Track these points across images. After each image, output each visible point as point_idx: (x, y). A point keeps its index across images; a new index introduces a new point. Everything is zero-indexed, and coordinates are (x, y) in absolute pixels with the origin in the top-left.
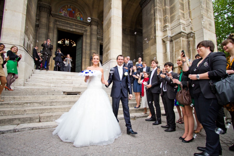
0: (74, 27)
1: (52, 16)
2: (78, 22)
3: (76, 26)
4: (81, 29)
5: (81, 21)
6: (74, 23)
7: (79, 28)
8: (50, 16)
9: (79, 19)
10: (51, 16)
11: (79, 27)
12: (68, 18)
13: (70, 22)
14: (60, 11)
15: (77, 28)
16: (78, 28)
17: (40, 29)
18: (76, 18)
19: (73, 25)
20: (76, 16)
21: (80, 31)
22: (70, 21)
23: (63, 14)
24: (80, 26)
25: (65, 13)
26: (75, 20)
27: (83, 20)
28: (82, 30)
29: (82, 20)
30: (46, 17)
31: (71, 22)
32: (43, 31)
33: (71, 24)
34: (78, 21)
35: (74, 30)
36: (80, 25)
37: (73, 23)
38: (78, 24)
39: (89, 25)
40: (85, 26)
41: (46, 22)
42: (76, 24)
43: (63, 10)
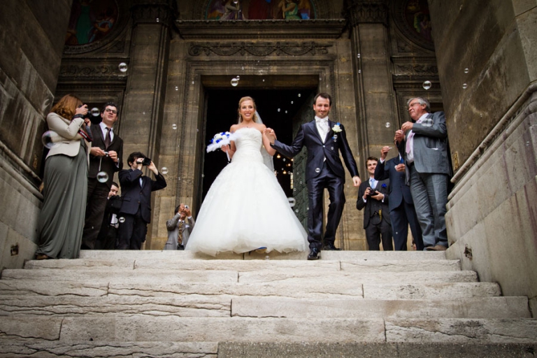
0: (273, 57)
1: (181, 37)
2: (292, 32)
3: (281, 49)
4: (305, 57)
5: (301, 25)
6: (270, 41)
7: (297, 58)
8: (170, 37)
10: (177, 38)
11: (296, 53)
12: (246, 26)
13: (254, 41)
14: (213, 10)
15: (286, 57)
16: (292, 57)
17: (131, 92)
19: (270, 49)
20: (281, 12)
21: (302, 70)
22: (255, 36)
23: (223, 19)
24: (298, 49)
25: (231, 11)
26: (274, 26)
27: (312, 16)
28: (310, 62)
29: (308, 19)
30: (156, 39)
31: (260, 40)
32: (143, 99)
33: (261, 49)
34: (289, 25)
35: (274, 70)
36: (299, 41)
37: (266, 41)
38: (288, 40)
39: (344, 31)
40: (325, 41)
41: (153, 60)
42: (283, 41)
43: (224, 4)
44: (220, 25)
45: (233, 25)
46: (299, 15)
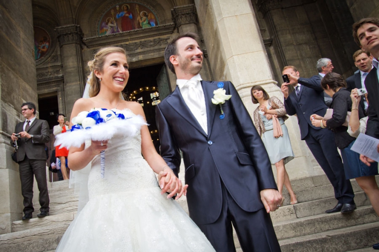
0: (139, 50)
1: (88, 47)
2: (147, 35)
3: (143, 45)
4: (156, 47)
5: (151, 30)
6: (136, 41)
7: (152, 48)
8: (82, 48)
9: (145, 26)
10: (85, 48)
11: (151, 46)
12: (122, 35)
13: (127, 43)
14: (102, 28)
15: (146, 49)
16: (149, 49)
17: (68, 85)
18: (139, 27)
19: (137, 46)
20: (139, 23)
21: (156, 55)
22: (127, 40)
23: (108, 33)
24: (152, 43)
25: (112, 27)
26: (136, 33)
27: (157, 24)
28: (159, 50)
29: (155, 26)
30: (74, 52)
31: (131, 42)
32: (74, 87)
33: (132, 47)
34: (145, 31)
35: (141, 57)
36: (151, 39)
37: (134, 42)
38: (146, 39)
39: (174, 29)
40: (165, 37)
41: (76, 64)
42: (143, 40)
43: (107, 24)
44: (107, 37)
45: (115, 36)
46: (149, 23)
